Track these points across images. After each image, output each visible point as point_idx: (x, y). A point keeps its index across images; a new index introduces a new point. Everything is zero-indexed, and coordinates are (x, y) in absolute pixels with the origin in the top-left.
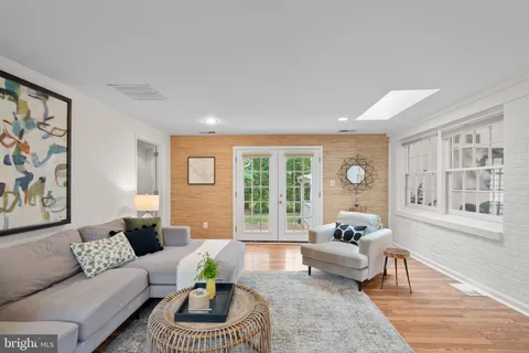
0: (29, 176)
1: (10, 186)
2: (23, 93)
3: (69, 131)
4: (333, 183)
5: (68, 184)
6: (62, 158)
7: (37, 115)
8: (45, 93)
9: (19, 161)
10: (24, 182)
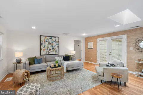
0: (53, 48)
1: (51, 49)
2: (53, 38)
3: (59, 42)
4: (131, 48)
5: (59, 49)
6: (58, 45)
7: (54, 40)
8: (55, 37)
9: (52, 46)
10: (53, 49)
